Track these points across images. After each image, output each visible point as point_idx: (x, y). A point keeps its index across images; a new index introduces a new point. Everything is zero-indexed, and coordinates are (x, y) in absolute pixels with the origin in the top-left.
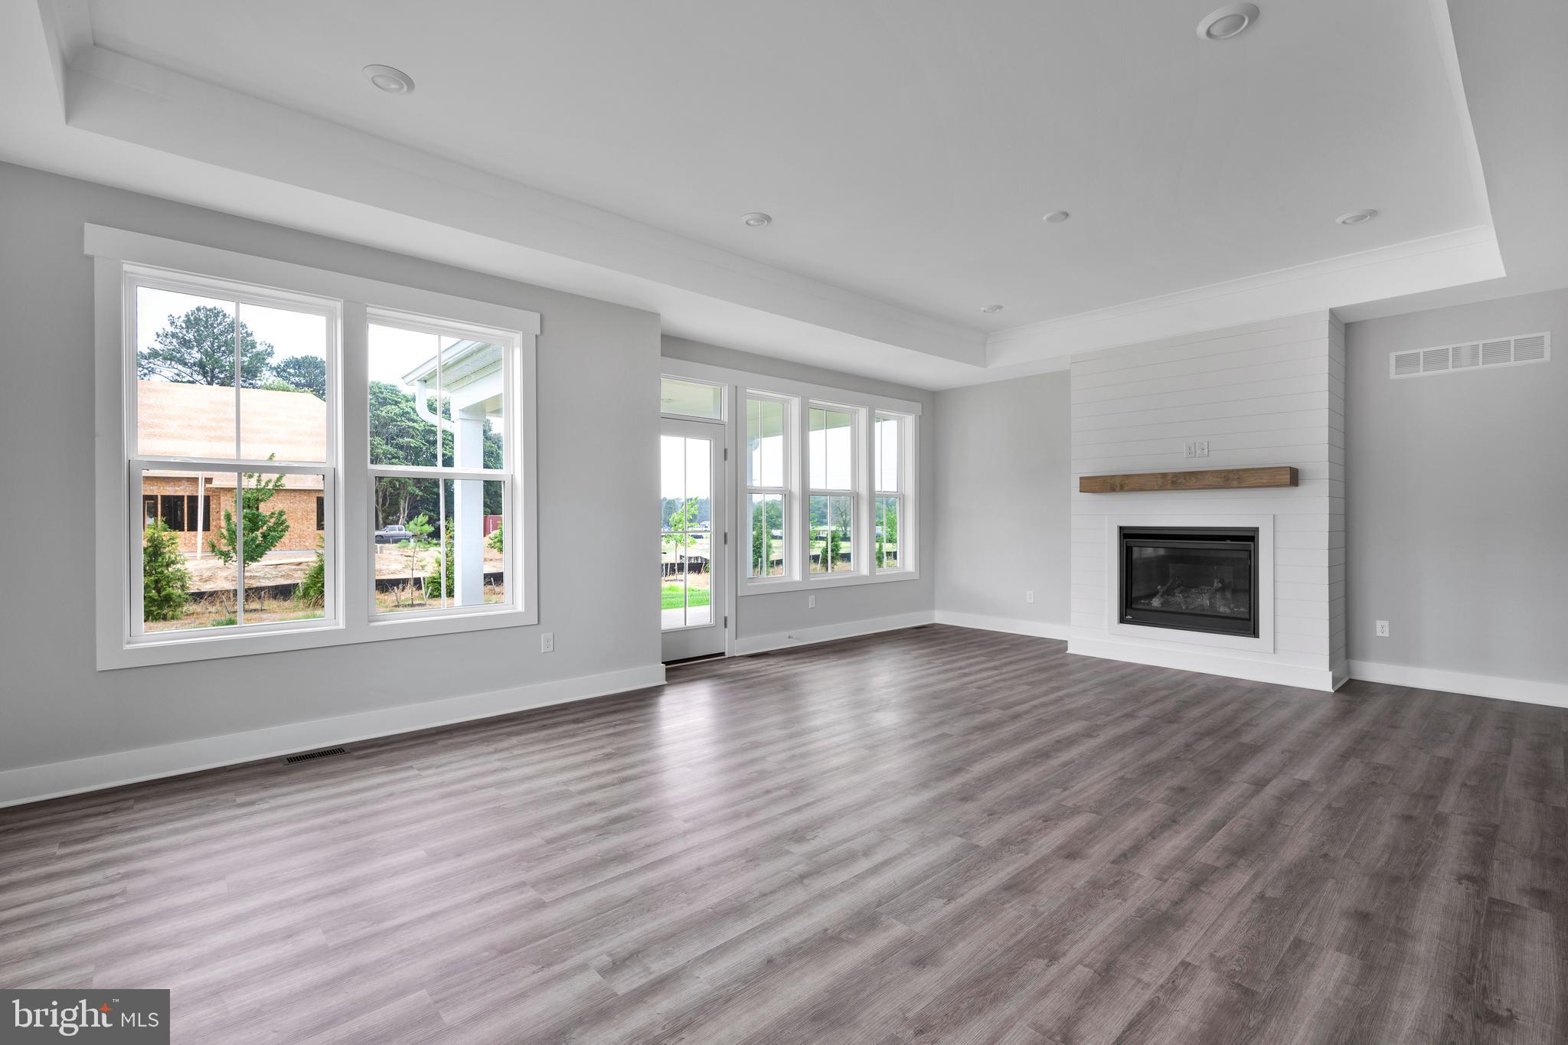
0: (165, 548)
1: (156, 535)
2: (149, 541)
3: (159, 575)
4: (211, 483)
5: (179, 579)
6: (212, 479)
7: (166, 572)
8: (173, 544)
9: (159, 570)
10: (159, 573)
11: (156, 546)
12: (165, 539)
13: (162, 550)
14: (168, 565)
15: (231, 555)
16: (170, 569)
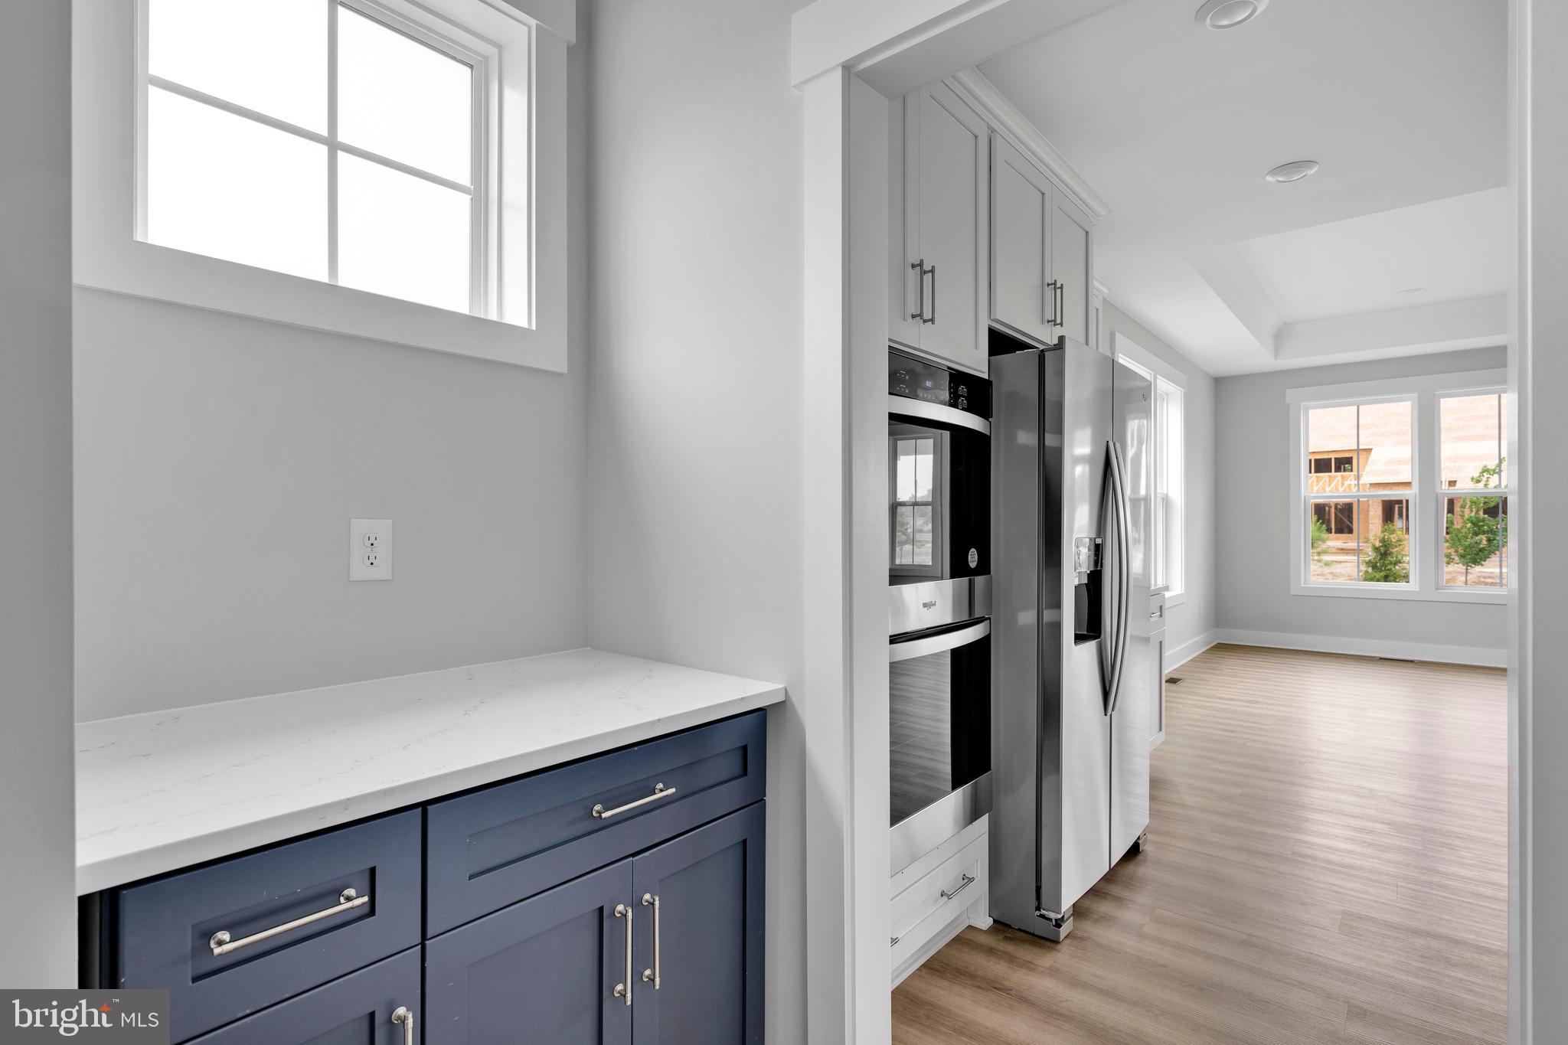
0: (1393, 548)
1: (1386, 537)
2: (1380, 541)
3: (1388, 572)
4: (1455, 486)
5: (1404, 577)
6: (1455, 482)
7: (1393, 569)
8: (1400, 545)
9: (1389, 567)
10: (1388, 570)
11: (1385, 546)
12: (1393, 540)
13: (1391, 550)
14: (1395, 564)
15: (1452, 557)
16: (1397, 567)
